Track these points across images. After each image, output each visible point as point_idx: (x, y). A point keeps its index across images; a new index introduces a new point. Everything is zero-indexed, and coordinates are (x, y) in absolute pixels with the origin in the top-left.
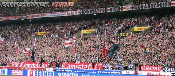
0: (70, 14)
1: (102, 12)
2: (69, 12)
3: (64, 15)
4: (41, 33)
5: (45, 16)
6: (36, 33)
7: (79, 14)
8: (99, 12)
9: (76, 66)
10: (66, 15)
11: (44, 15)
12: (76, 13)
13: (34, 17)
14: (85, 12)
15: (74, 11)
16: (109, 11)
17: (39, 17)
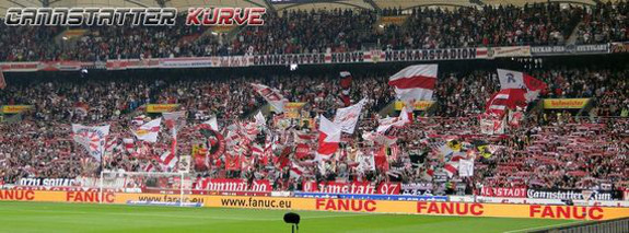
0: (229, 62)
1: (312, 62)
2: (225, 58)
3: (213, 65)
4: (155, 106)
5: (161, 66)
6: (143, 106)
7: (253, 64)
8: (305, 62)
9: (339, 188)
10: (218, 65)
11: (157, 63)
12: (244, 61)
13: (128, 67)
14: (269, 60)
15: (240, 58)
16: (329, 62)
17: (142, 67)
